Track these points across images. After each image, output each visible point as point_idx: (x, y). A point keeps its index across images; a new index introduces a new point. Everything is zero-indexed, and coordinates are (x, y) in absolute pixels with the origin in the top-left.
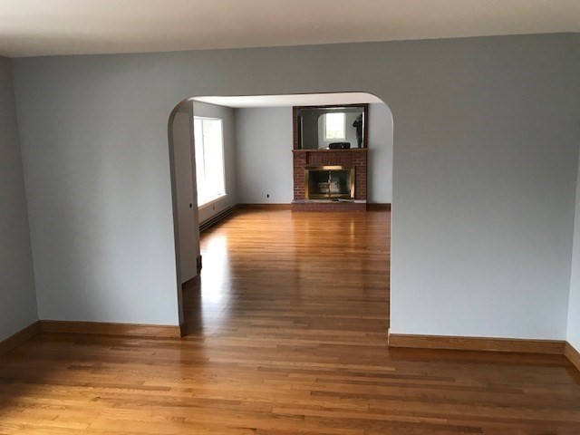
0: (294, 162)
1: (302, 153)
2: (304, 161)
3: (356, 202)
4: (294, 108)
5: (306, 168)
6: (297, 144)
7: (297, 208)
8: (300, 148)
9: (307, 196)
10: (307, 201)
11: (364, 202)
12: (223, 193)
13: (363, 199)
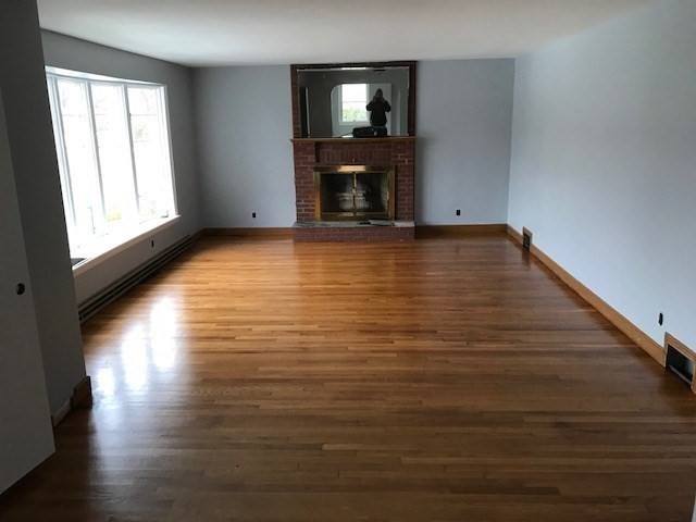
0: (295, 158)
1: (309, 144)
2: (312, 158)
3: (399, 224)
4: (294, 67)
5: (316, 169)
6: (301, 130)
7: (303, 235)
8: (305, 135)
9: (318, 215)
10: (319, 224)
11: (411, 224)
12: (173, 215)
13: (409, 219)
